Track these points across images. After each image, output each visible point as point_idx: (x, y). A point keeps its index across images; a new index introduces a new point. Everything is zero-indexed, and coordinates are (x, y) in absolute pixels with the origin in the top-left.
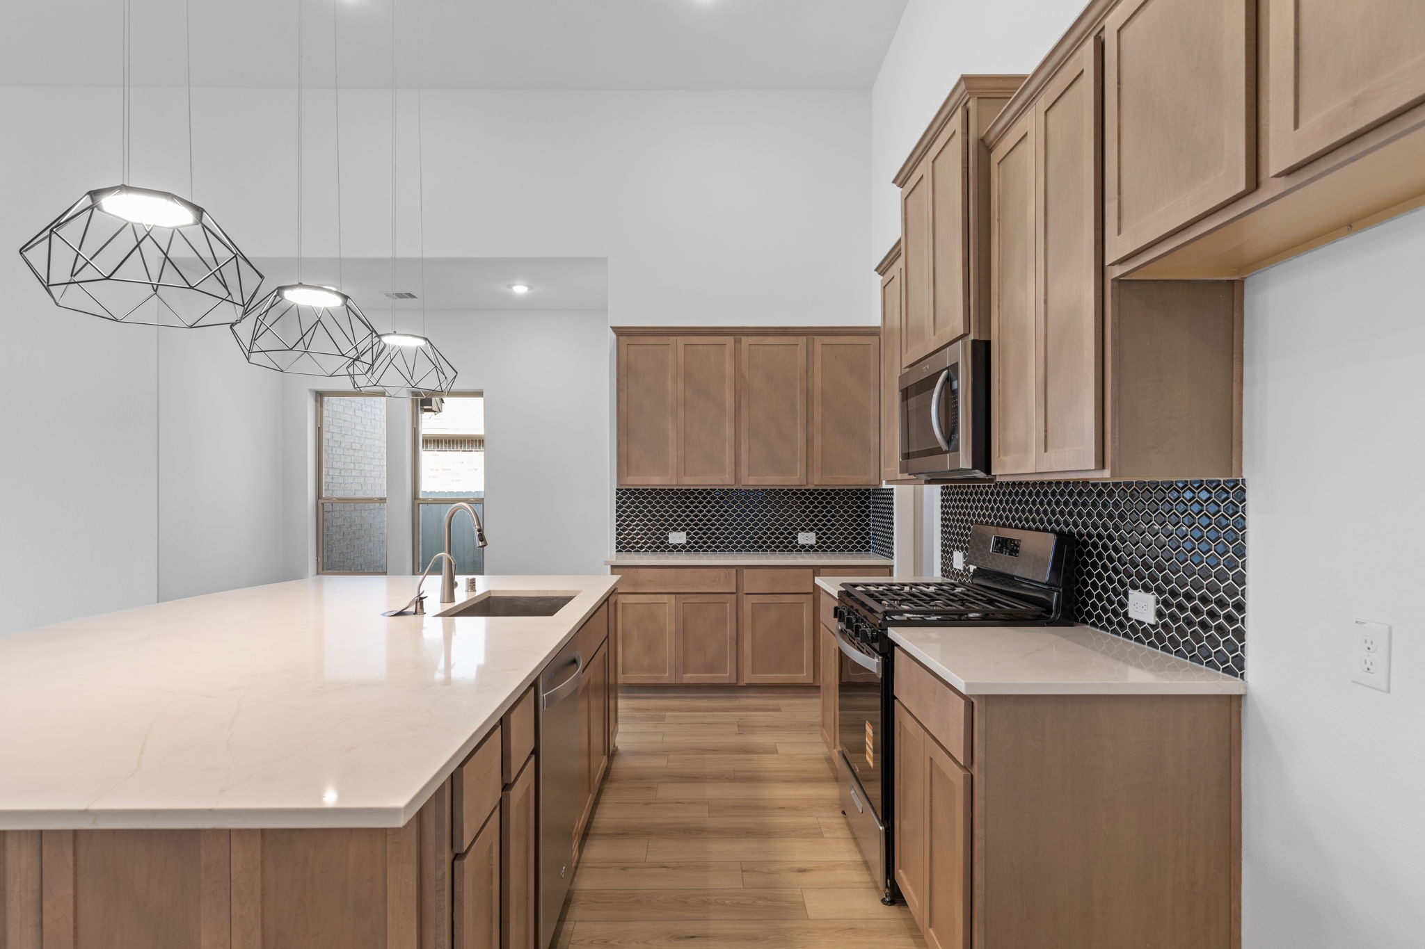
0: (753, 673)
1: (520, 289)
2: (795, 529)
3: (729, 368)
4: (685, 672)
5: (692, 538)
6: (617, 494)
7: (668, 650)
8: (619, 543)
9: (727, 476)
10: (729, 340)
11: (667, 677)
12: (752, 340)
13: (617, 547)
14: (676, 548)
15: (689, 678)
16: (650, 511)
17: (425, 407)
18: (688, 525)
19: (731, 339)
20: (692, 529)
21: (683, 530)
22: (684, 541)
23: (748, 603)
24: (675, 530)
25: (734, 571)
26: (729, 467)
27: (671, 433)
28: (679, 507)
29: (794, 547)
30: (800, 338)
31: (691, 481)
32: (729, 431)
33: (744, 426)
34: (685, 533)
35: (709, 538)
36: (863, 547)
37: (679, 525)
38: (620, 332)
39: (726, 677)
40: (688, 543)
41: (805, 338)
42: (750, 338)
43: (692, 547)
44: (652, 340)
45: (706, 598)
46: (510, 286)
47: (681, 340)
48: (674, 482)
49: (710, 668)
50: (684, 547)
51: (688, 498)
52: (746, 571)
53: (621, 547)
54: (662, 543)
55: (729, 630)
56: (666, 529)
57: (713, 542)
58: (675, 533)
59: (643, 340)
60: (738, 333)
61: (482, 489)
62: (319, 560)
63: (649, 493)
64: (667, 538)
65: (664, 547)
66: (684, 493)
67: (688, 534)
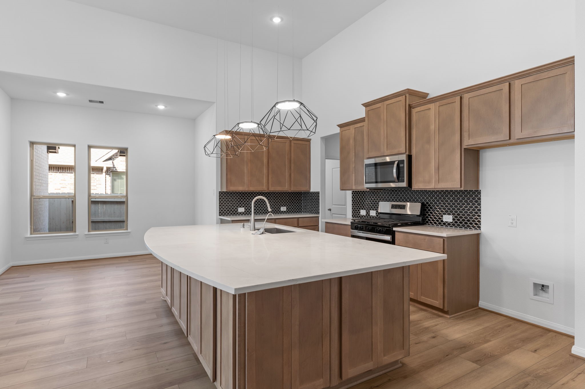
1: (161, 107)
5: (246, 210)
6: (219, 193)
8: (220, 212)
9: (264, 187)
12: (272, 140)
13: (219, 214)
14: (241, 214)
16: (231, 200)
17: (50, 151)
19: (266, 139)
20: (246, 206)
21: (243, 207)
22: (243, 211)
24: (240, 207)
27: (246, 171)
28: (242, 198)
29: (280, 212)
30: (287, 140)
31: (252, 189)
32: (265, 171)
33: (270, 170)
34: (244, 208)
36: (300, 211)
37: (242, 205)
40: (245, 211)
43: (246, 213)
46: (157, 106)
48: (247, 189)
50: (243, 213)
51: (245, 195)
53: (221, 214)
54: (236, 212)
56: (237, 207)
58: (240, 208)
62: (32, 227)
64: (238, 210)
65: (237, 213)
66: (243, 193)
67: (245, 208)
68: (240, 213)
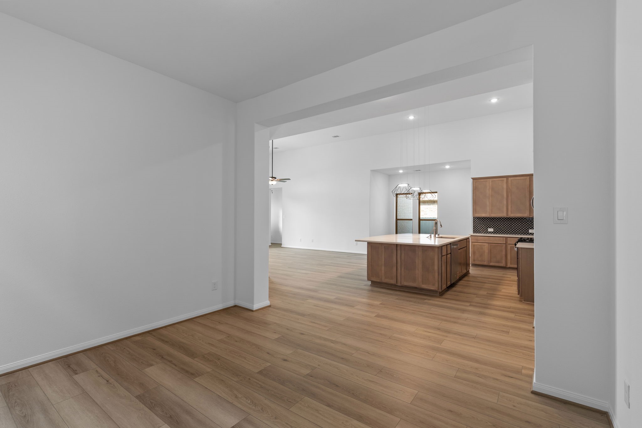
0: (511, 264)
1: (448, 167)
2: (528, 228)
3: (505, 186)
4: (491, 262)
6: (473, 218)
7: (486, 257)
8: (474, 231)
9: (504, 214)
10: (505, 179)
11: (486, 263)
12: (512, 178)
15: (492, 264)
16: (483, 223)
18: (494, 227)
19: (506, 178)
21: (492, 228)
22: (493, 231)
23: (509, 247)
24: (490, 228)
25: (505, 238)
26: (505, 212)
27: (488, 203)
28: (491, 222)
29: (528, 233)
30: (527, 177)
31: (493, 215)
32: (505, 202)
33: (509, 201)
35: (500, 230)
37: (491, 226)
38: (473, 179)
39: (503, 264)
40: (494, 231)
41: (529, 177)
42: (511, 178)
43: (495, 232)
44: (482, 180)
45: (496, 245)
46: (444, 166)
47: (491, 180)
48: (489, 216)
49: (498, 262)
50: (492, 232)
51: (494, 220)
52: (508, 238)
53: (474, 232)
55: (504, 253)
56: (487, 228)
57: (502, 231)
59: (480, 180)
60: (507, 177)
61: (437, 217)
63: (482, 218)
64: (487, 230)
65: (487, 232)
66: (492, 218)
67: (494, 229)
68: (490, 232)
